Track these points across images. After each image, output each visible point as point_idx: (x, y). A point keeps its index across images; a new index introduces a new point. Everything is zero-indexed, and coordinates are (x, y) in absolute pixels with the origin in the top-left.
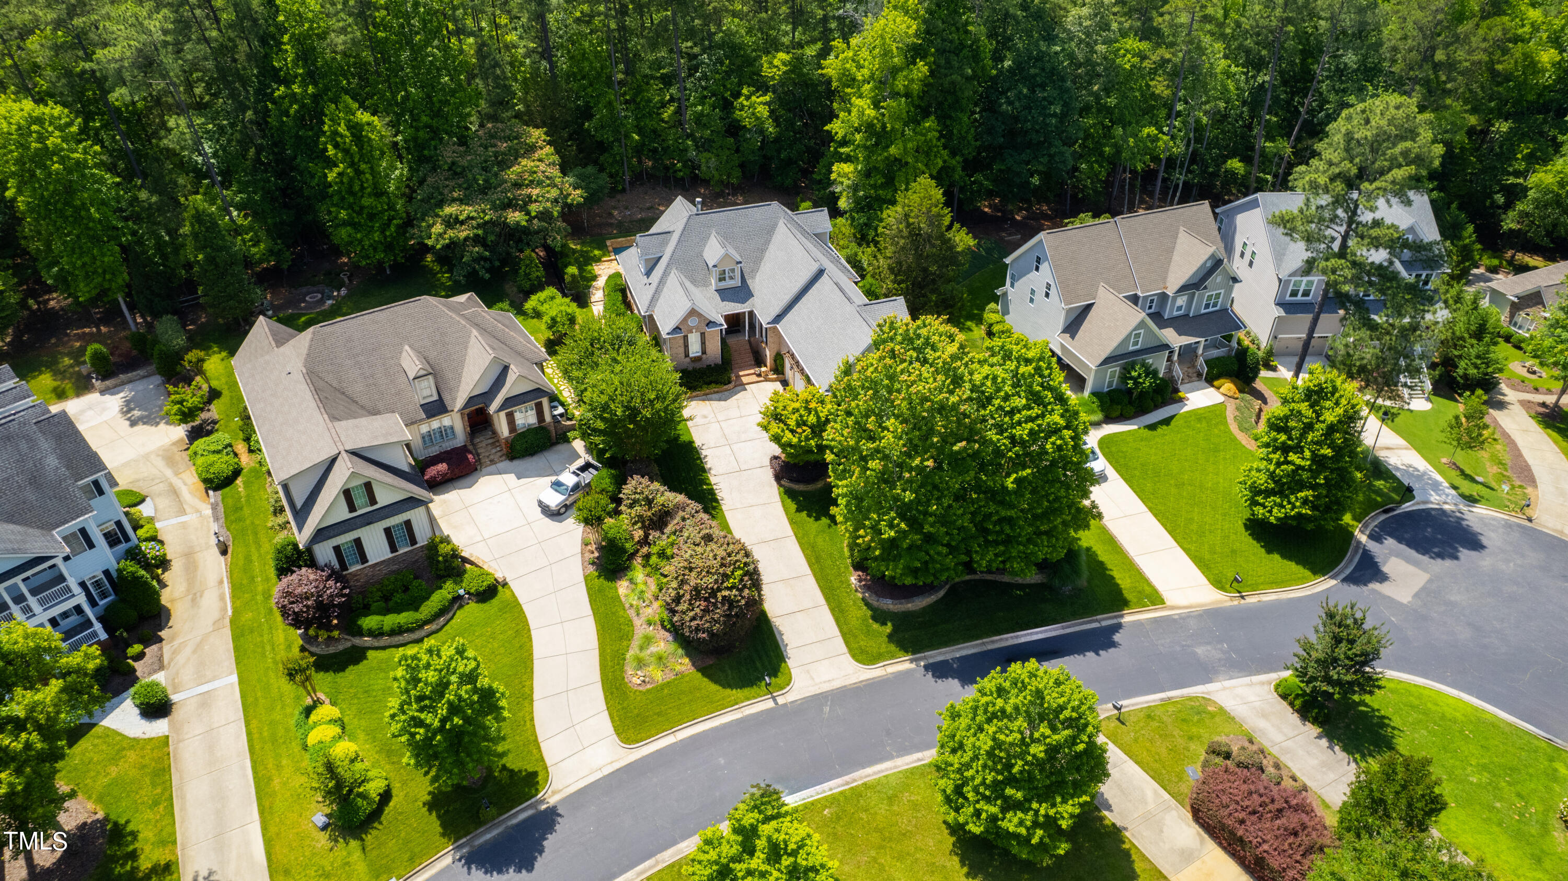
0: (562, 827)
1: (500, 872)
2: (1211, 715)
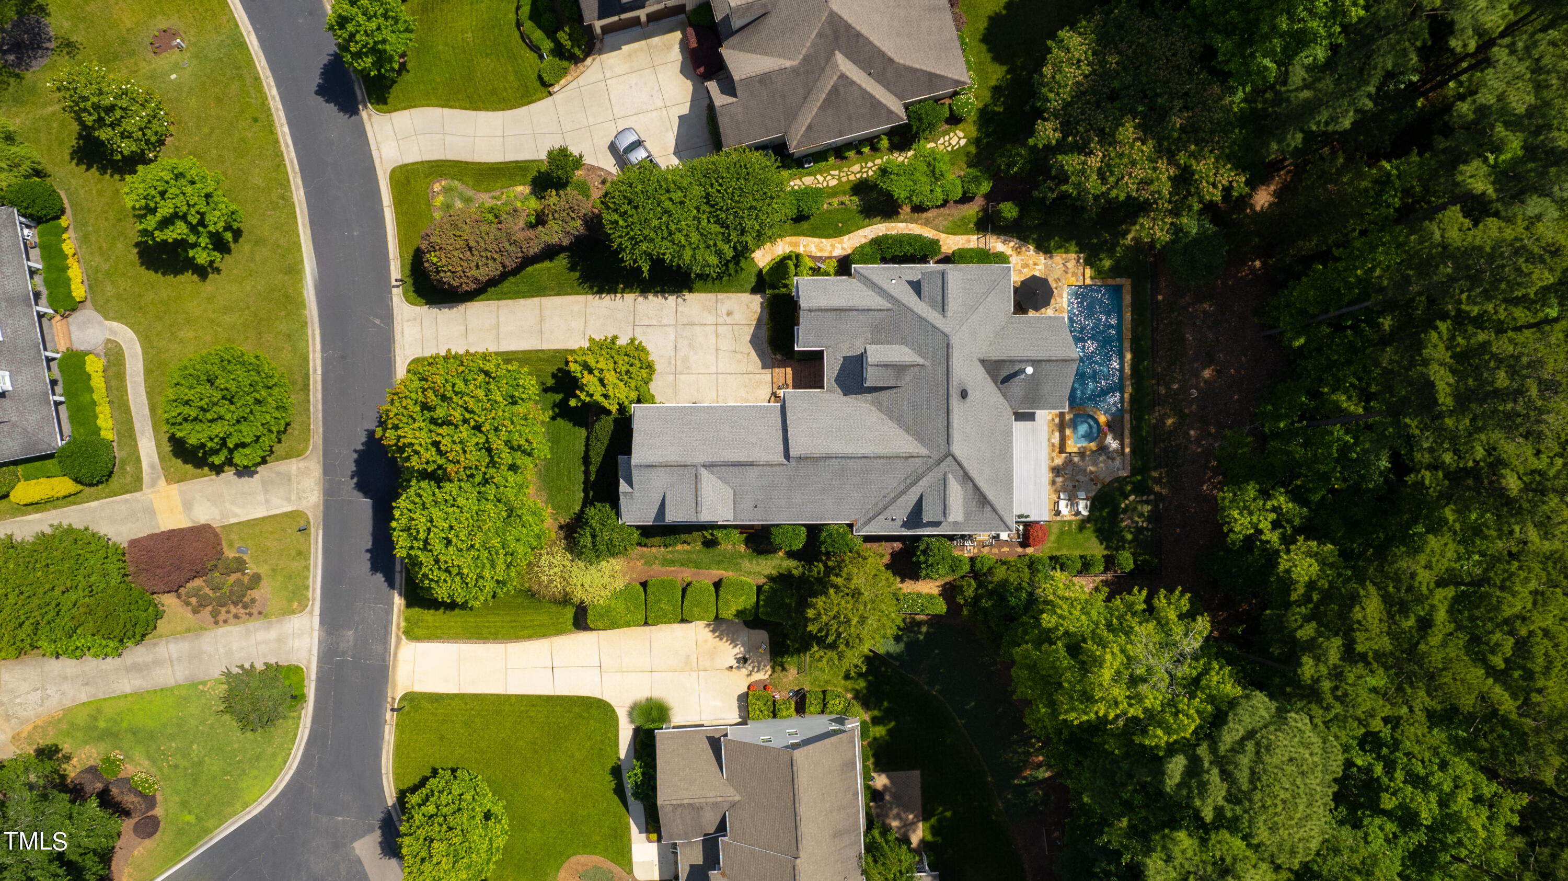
0: (342, 117)
1: (322, 74)
2: (290, 601)
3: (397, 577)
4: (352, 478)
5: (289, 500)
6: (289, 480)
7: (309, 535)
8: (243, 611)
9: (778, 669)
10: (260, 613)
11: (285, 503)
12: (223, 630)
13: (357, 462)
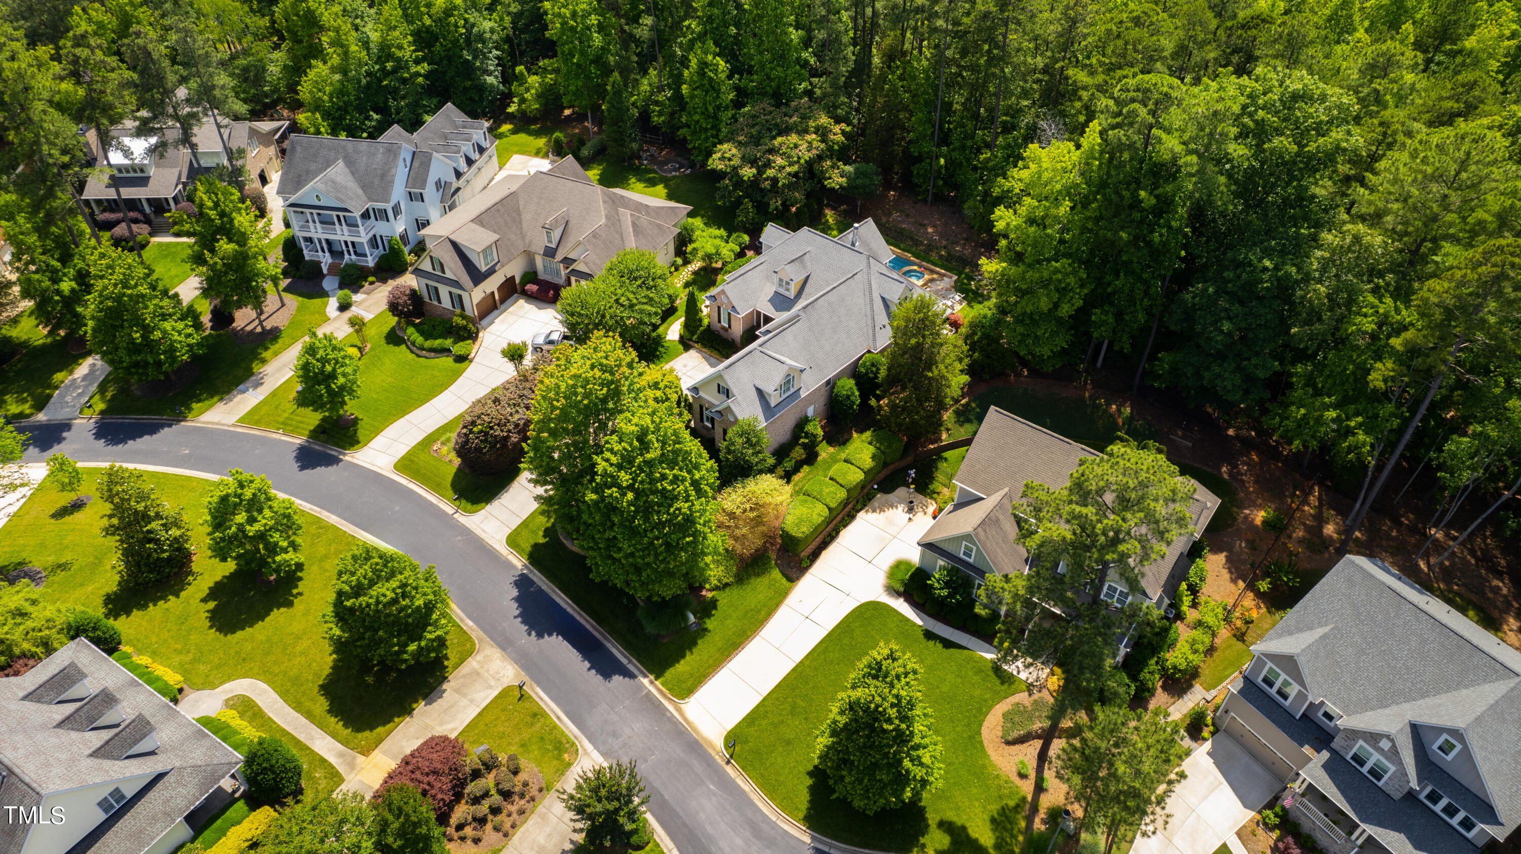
0: (332, 469)
1: (297, 461)
2: (559, 758)
3: (631, 667)
4: (530, 634)
5: (491, 687)
6: (478, 674)
7: (530, 697)
8: (523, 802)
9: (935, 496)
10: (541, 790)
11: (489, 691)
12: (517, 837)
13: (524, 622)
